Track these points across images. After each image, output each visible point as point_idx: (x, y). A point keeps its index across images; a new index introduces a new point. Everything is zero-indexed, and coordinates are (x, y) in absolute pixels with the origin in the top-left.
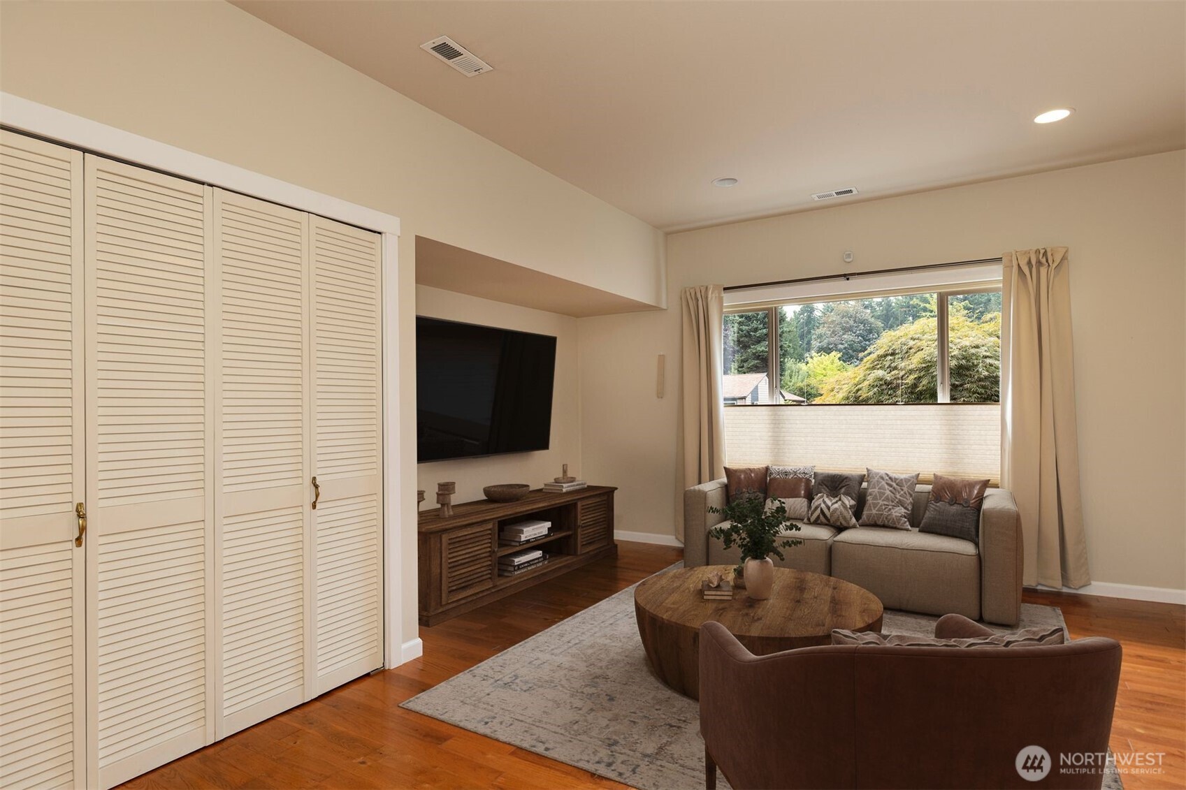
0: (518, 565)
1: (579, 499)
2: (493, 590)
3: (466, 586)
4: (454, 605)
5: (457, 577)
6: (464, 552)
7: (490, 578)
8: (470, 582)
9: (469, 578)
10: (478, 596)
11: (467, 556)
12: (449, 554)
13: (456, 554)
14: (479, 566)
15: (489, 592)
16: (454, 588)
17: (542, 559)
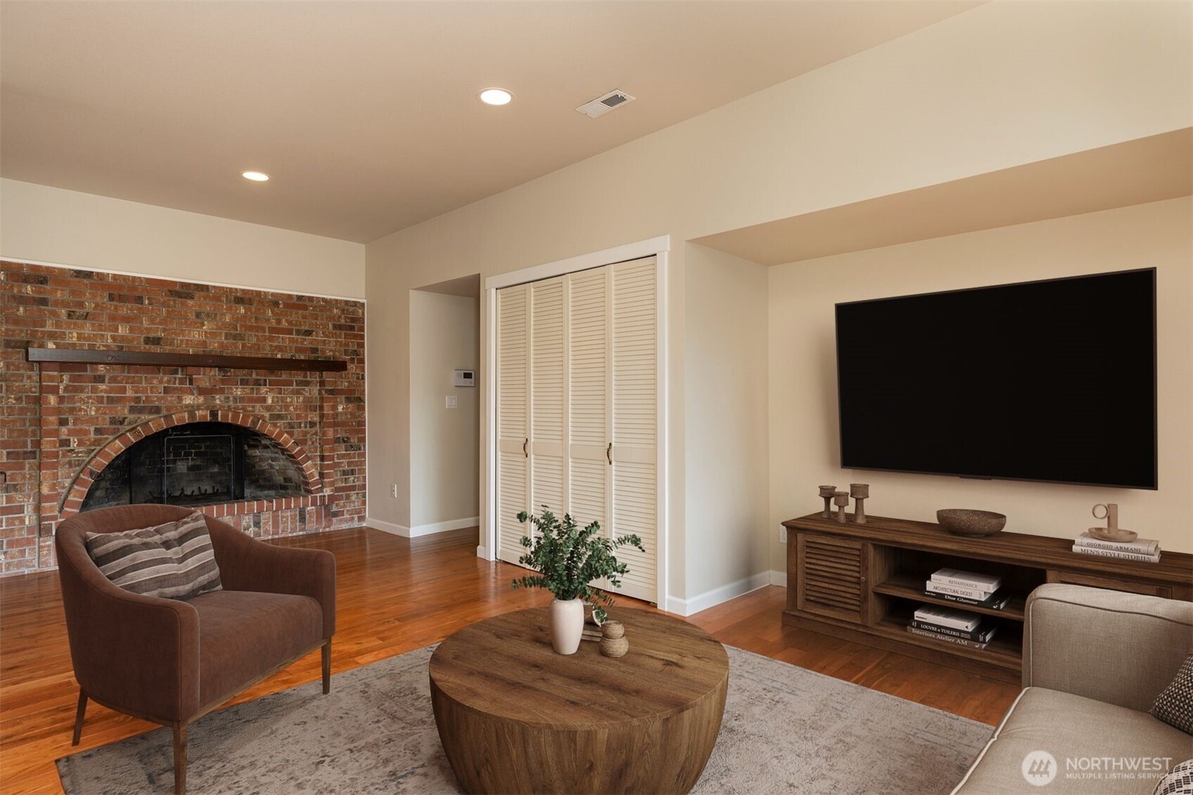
0: (919, 623)
1: (1054, 567)
2: (861, 630)
3: (829, 605)
4: (812, 617)
5: (815, 589)
6: (824, 563)
7: (859, 612)
8: (831, 603)
9: (830, 597)
10: (840, 625)
11: (827, 569)
12: (807, 557)
13: (814, 561)
14: (843, 589)
15: (853, 628)
16: (812, 598)
17: (968, 636)
